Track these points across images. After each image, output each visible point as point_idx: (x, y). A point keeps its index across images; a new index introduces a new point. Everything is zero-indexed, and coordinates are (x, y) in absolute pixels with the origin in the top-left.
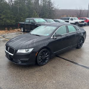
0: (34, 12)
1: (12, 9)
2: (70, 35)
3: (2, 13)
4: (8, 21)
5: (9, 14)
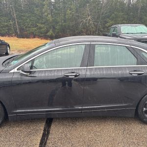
1: (129, 10)
5: (120, 19)
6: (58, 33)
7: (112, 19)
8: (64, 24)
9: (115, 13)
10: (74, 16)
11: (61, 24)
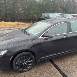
0: (58, 7)
1: (40, 5)
2: (71, 35)
3: (31, 9)
4: (35, 16)
5: (36, 10)
6: (3, 17)
7: (32, 10)
8: (6, 12)
9: (34, 7)
10: (12, 8)
11: (4, 12)
